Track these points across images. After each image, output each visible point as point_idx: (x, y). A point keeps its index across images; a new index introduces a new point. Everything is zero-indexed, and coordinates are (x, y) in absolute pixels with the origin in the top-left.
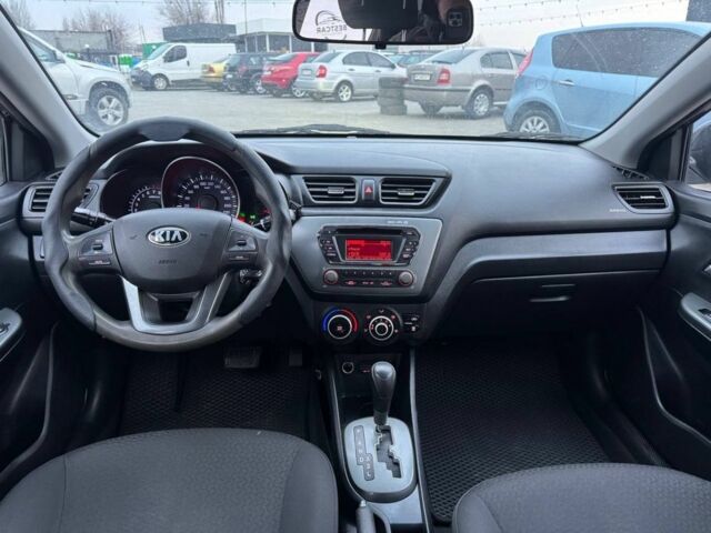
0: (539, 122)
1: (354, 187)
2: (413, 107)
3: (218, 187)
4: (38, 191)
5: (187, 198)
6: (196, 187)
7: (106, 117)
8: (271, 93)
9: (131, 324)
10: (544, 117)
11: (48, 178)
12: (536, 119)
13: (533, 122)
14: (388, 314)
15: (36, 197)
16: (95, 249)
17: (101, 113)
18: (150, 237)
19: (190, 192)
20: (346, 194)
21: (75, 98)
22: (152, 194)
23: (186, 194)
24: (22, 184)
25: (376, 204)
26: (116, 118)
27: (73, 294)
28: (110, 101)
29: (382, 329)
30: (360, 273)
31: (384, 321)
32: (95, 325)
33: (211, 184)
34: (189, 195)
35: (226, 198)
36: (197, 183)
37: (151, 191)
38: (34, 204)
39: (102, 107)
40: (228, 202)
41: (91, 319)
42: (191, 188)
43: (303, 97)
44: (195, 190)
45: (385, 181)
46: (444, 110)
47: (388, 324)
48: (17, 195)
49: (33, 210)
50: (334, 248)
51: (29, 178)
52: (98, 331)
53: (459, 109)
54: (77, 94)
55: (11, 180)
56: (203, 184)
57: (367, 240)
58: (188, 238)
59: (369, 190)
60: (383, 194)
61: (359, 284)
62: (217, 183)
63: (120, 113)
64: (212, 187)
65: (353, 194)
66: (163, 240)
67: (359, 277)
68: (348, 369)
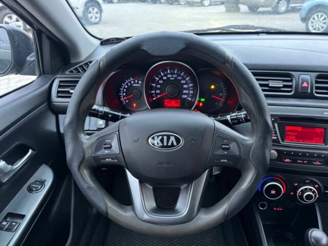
0: (322, 16)
1: (291, 81)
2: (244, 8)
3: (179, 78)
4: (61, 82)
5: (159, 86)
6: (165, 78)
7: (92, 18)
8: (168, 2)
9: (134, 209)
10: (325, 13)
11: (67, 72)
12: (320, 14)
13: (318, 16)
14: (313, 183)
15: (60, 86)
16: (105, 148)
17: (90, 15)
18: (150, 140)
19: (161, 82)
20: (285, 86)
21: (77, 8)
22: (135, 83)
23: (158, 83)
24: (51, 76)
25: (311, 97)
26: (96, 18)
27: (89, 188)
28: (93, 9)
29: (309, 197)
30: (296, 154)
31: (311, 190)
32: (107, 213)
33: (174, 76)
34: (160, 84)
35: (185, 86)
36: (165, 75)
37: (134, 81)
38: (58, 92)
39: (90, 13)
40: (186, 89)
41: (104, 208)
42: (161, 79)
43: (185, 4)
44: (164, 80)
45: (318, 77)
46: (261, 9)
47: (314, 192)
48: (47, 85)
49: (58, 97)
50: (276, 133)
51: (54, 72)
52: (109, 217)
53: (270, 9)
54: (78, 6)
55: (44, 73)
56: (169, 76)
57: (303, 127)
58: (182, 142)
59: (305, 85)
60: (317, 88)
61: (294, 161)
62: (179, 75)
63: (98, 15)
64: (176, 78)
65: (291, 86)
66: (161, 144)
67: (295, 156)
68: (263, 206)
